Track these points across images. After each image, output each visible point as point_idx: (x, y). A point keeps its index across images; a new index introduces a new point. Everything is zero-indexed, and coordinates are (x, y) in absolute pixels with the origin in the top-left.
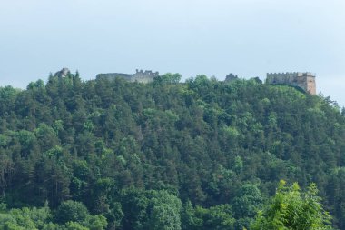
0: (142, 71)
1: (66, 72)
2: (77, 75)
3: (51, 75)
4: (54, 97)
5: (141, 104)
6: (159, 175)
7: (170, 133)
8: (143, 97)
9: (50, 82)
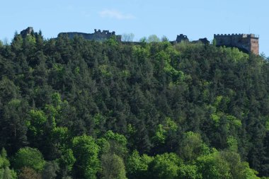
0: (99, 31)
1: (30, 30)
2: (40, 33)
3: (16, 33)
4: (18, 53)
5: (96, 60)
6: (110, 125)
7: (122, 86)
8: (99, 55)
9: (15, 39)
